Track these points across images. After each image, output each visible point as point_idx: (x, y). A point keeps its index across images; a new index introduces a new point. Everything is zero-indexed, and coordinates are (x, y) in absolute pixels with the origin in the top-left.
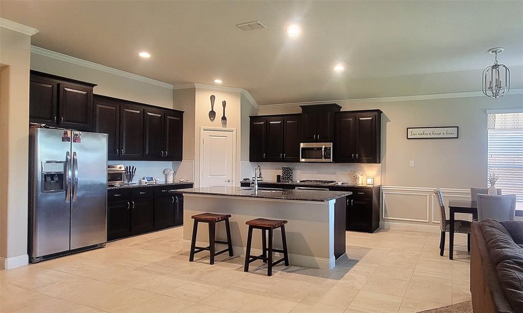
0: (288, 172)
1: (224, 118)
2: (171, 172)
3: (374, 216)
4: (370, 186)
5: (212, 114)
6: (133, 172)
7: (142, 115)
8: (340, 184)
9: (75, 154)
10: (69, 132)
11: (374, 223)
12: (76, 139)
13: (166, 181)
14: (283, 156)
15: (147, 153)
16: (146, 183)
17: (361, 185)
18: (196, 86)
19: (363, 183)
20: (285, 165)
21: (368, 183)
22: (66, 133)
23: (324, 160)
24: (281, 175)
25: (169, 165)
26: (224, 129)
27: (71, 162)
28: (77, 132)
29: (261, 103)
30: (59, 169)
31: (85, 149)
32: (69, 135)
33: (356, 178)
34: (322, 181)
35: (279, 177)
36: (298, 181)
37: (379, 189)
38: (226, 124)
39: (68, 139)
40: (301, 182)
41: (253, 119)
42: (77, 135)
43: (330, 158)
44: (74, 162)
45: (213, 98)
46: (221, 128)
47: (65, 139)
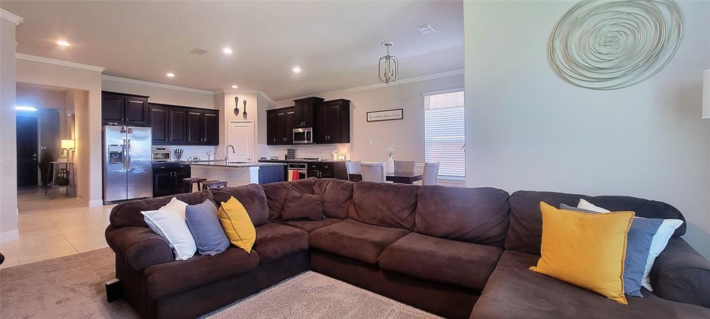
0: (291, 153)
1: (245, 113)
2: (212, 153)
5: (237, 111)
6: (181, 153)
7: (186, 114)
9: (129, 140)
10: (125, 127)
12: (130, 131)
14: (285, 140)
15: (190, 140)
16: (192, 161)
18: (225, 91)
20: (290, 147)
22: (123, 128)
24: (288, 154)
25: (210, 148)
26: (245, 121)
27: (126, 146)
28: (130, 127)
30: (120, 150)
31: (136, 138)
32: (125, 129)
35: (286, 156)
36: (299, 159)
38: (246, 117)
39: (125, 132)
40: (302, 159)
41: (269, 112)
42: (130, 129)
44: (129, 145)
45: (237, 99)
46: (243, 120)
47: (123, 131)
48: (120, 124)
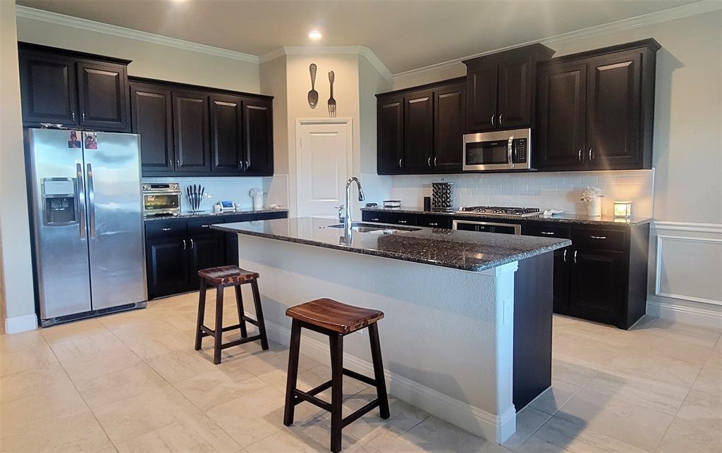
0: (442, 192)
1: (332, 101)
2: (259, 193)
3: (632, 287)
4: (623, 221)
5: (313, 96)
6: (199, 194)
7: (206, 105)
8: (547, 215)
9: (89, 166)
10: (78, 133)
11: (632, 303)
12: (90, 144)
13: (254, 208)
14: (432, 161)
15: (217, 164)
16: (221, 210)
17: (598, 219)
18: (287, 50)
19: (605, 212)
20: (439, 179)
21: (616, 214)
22: (74, 135)
23: (512, 166)
24: (432, 197)
25: (256, 182)
26: (333, 119)
27: (84, 181)
28: (91, 134)
29: (396, 69)
30: (69, 190)
31: (106, 159)
32: (79, 138)
33: (586, 204)
34: (506, 210)
35: (427, 200)
36: (461, 209)
37: (646, 228)
38: (334, 110)
39: (78, 145)
40: (467, 209)
41: (382, 98)
42: (90, 137)
43: (525, 161)
44: (90, 179)
45: (313, 69)
46: (328, 119)
47: (73, 144)
48: (67, 126)
